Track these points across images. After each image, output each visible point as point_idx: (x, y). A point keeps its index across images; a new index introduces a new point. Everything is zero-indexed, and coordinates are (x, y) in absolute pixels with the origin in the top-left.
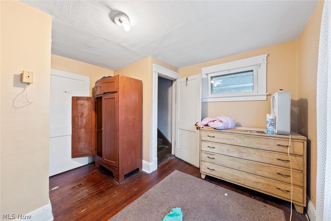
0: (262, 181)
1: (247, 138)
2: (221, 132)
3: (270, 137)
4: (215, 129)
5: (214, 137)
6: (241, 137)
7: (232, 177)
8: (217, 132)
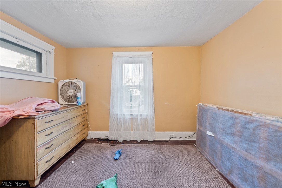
0: (79, 135)
1: (73, 111)
2: (58, 112)
3: (81, 106)
4: (52, 111)
5: (52, 121)
6: (70, 112)
7: (66, 149)
8: (55, 114)
